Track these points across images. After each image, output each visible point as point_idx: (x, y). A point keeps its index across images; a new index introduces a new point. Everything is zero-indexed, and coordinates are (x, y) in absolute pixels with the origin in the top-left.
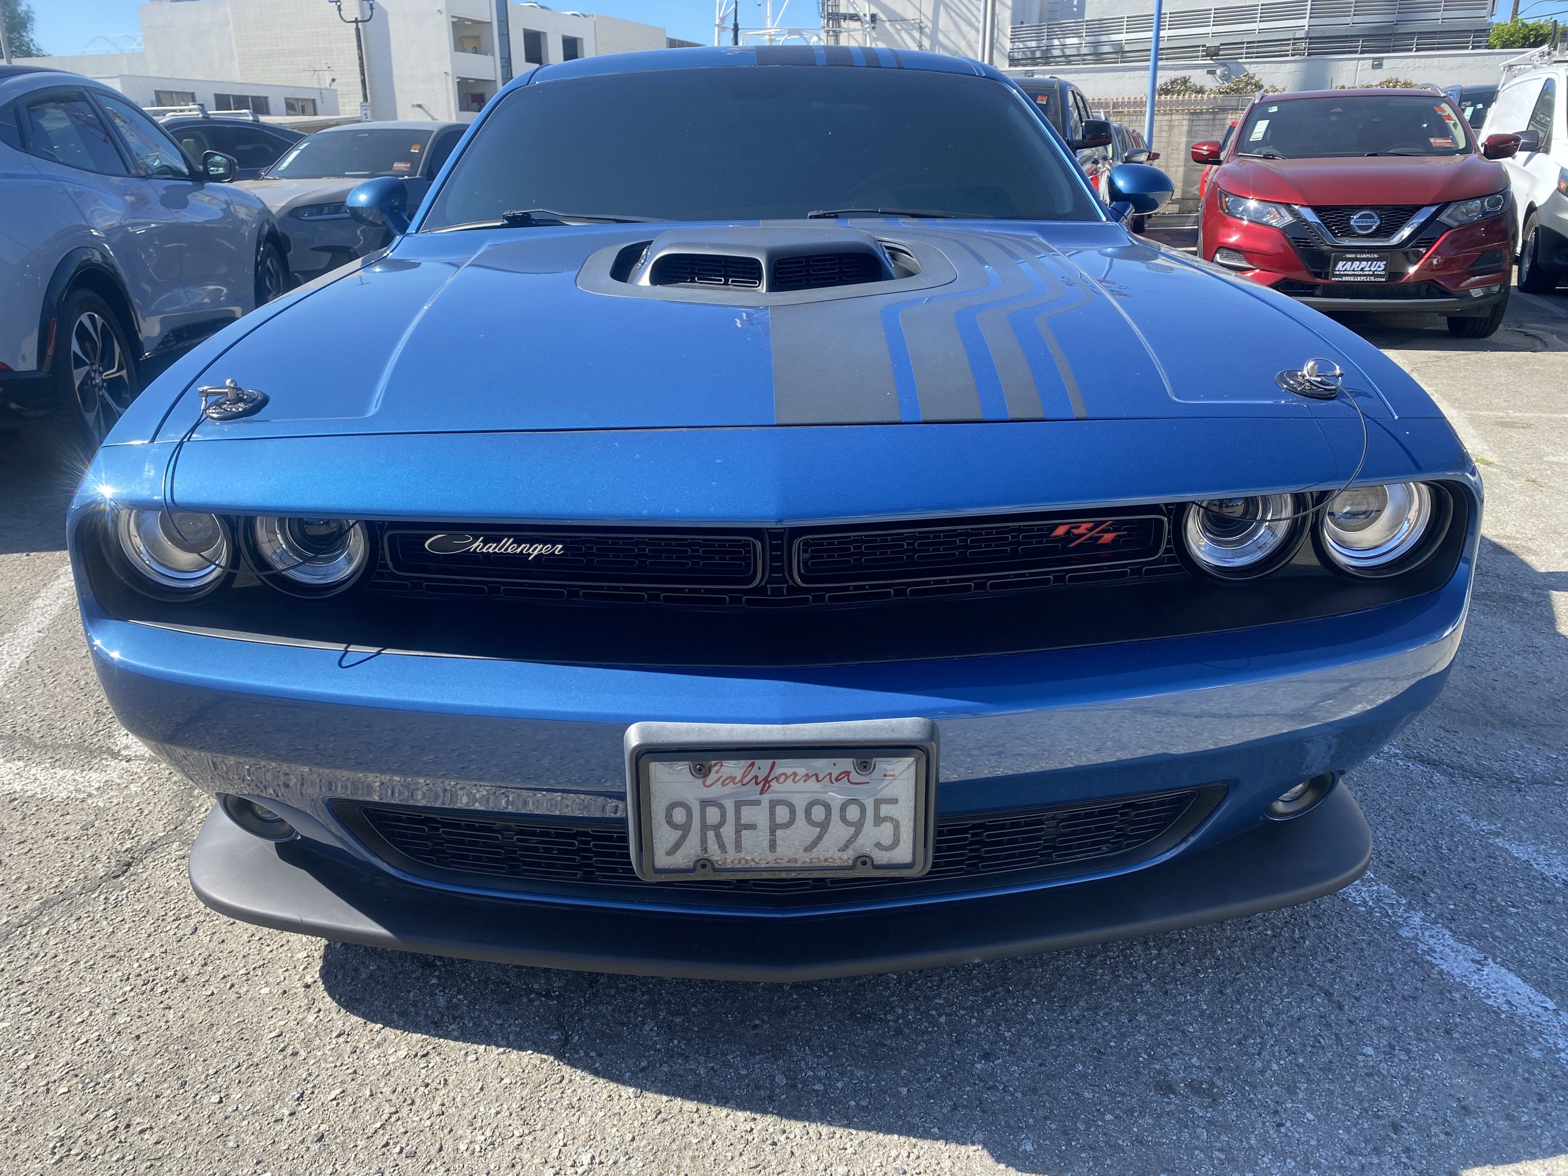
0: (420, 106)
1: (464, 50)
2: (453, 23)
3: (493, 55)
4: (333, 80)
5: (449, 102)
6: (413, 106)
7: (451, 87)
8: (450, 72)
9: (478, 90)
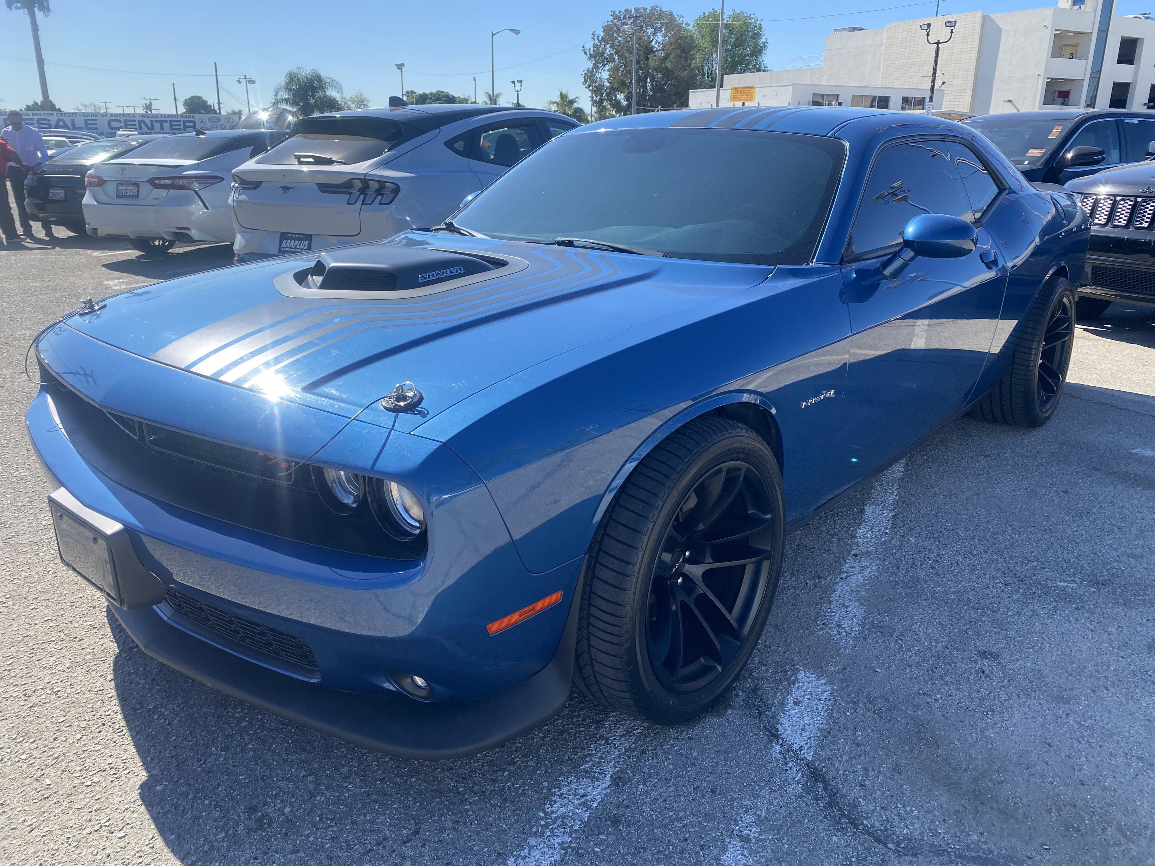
0: (1010, 101)
1: (1061, 56)
2: (1056, 35)
3: (1086, 59)
4: (944, 83)
5: (1035, 98)
6: (1004, 101)
7: (1040, 86)
8: (1042, 74)
9: (1065, 88)
